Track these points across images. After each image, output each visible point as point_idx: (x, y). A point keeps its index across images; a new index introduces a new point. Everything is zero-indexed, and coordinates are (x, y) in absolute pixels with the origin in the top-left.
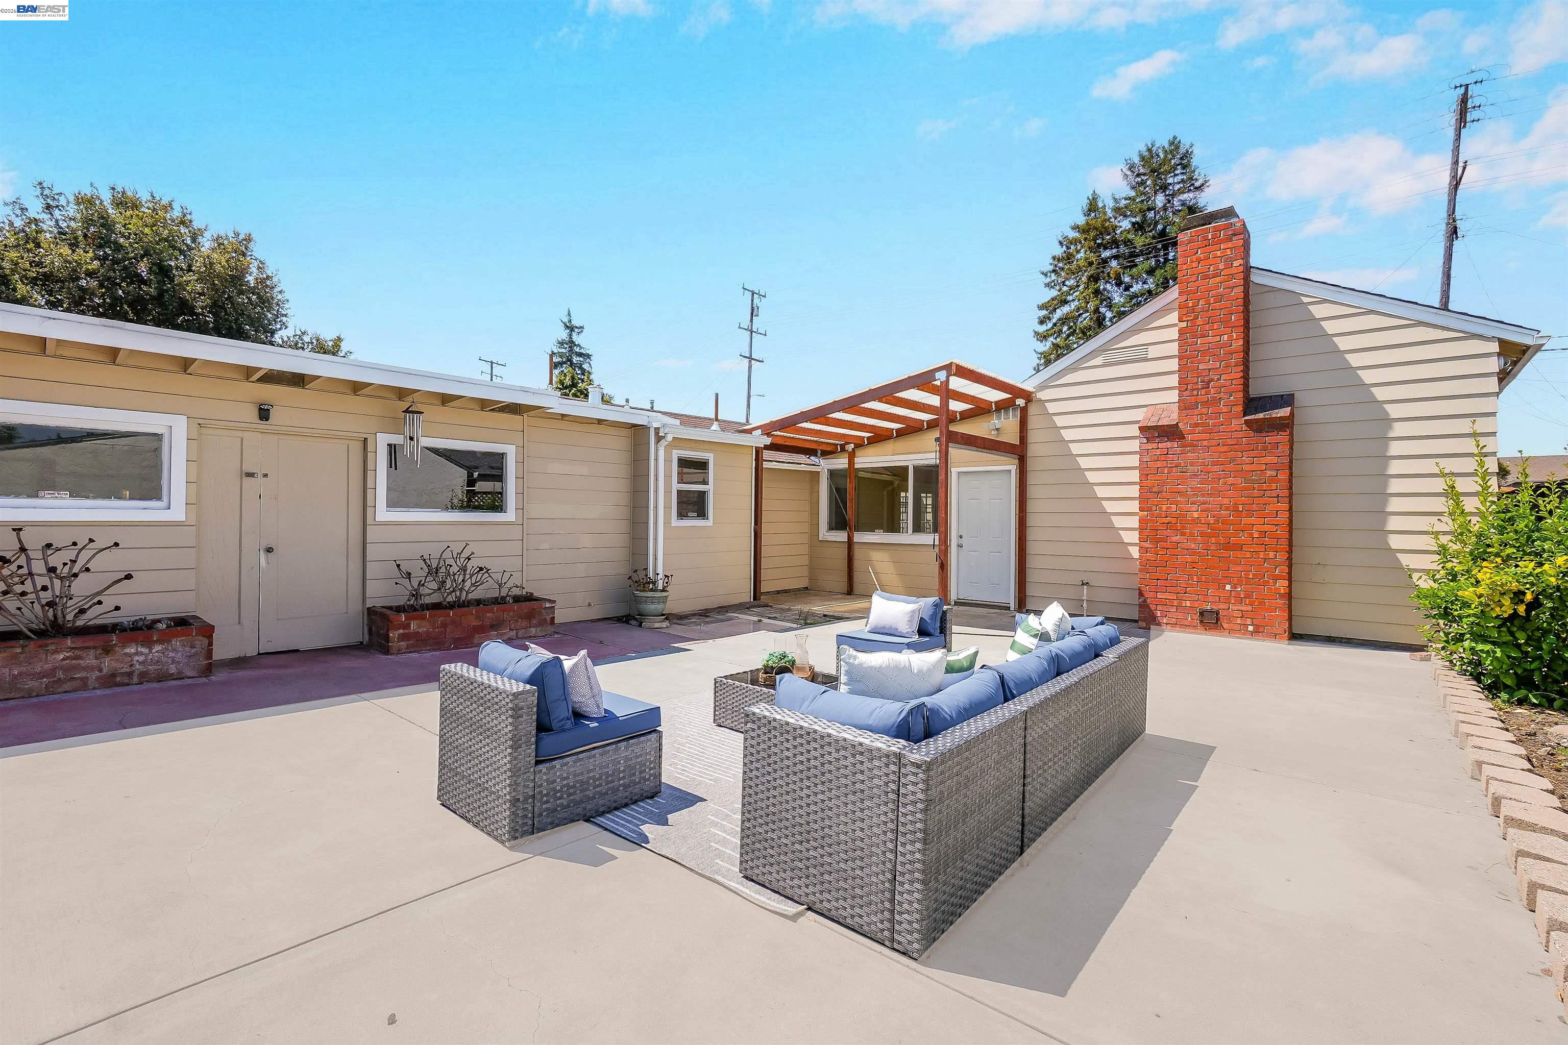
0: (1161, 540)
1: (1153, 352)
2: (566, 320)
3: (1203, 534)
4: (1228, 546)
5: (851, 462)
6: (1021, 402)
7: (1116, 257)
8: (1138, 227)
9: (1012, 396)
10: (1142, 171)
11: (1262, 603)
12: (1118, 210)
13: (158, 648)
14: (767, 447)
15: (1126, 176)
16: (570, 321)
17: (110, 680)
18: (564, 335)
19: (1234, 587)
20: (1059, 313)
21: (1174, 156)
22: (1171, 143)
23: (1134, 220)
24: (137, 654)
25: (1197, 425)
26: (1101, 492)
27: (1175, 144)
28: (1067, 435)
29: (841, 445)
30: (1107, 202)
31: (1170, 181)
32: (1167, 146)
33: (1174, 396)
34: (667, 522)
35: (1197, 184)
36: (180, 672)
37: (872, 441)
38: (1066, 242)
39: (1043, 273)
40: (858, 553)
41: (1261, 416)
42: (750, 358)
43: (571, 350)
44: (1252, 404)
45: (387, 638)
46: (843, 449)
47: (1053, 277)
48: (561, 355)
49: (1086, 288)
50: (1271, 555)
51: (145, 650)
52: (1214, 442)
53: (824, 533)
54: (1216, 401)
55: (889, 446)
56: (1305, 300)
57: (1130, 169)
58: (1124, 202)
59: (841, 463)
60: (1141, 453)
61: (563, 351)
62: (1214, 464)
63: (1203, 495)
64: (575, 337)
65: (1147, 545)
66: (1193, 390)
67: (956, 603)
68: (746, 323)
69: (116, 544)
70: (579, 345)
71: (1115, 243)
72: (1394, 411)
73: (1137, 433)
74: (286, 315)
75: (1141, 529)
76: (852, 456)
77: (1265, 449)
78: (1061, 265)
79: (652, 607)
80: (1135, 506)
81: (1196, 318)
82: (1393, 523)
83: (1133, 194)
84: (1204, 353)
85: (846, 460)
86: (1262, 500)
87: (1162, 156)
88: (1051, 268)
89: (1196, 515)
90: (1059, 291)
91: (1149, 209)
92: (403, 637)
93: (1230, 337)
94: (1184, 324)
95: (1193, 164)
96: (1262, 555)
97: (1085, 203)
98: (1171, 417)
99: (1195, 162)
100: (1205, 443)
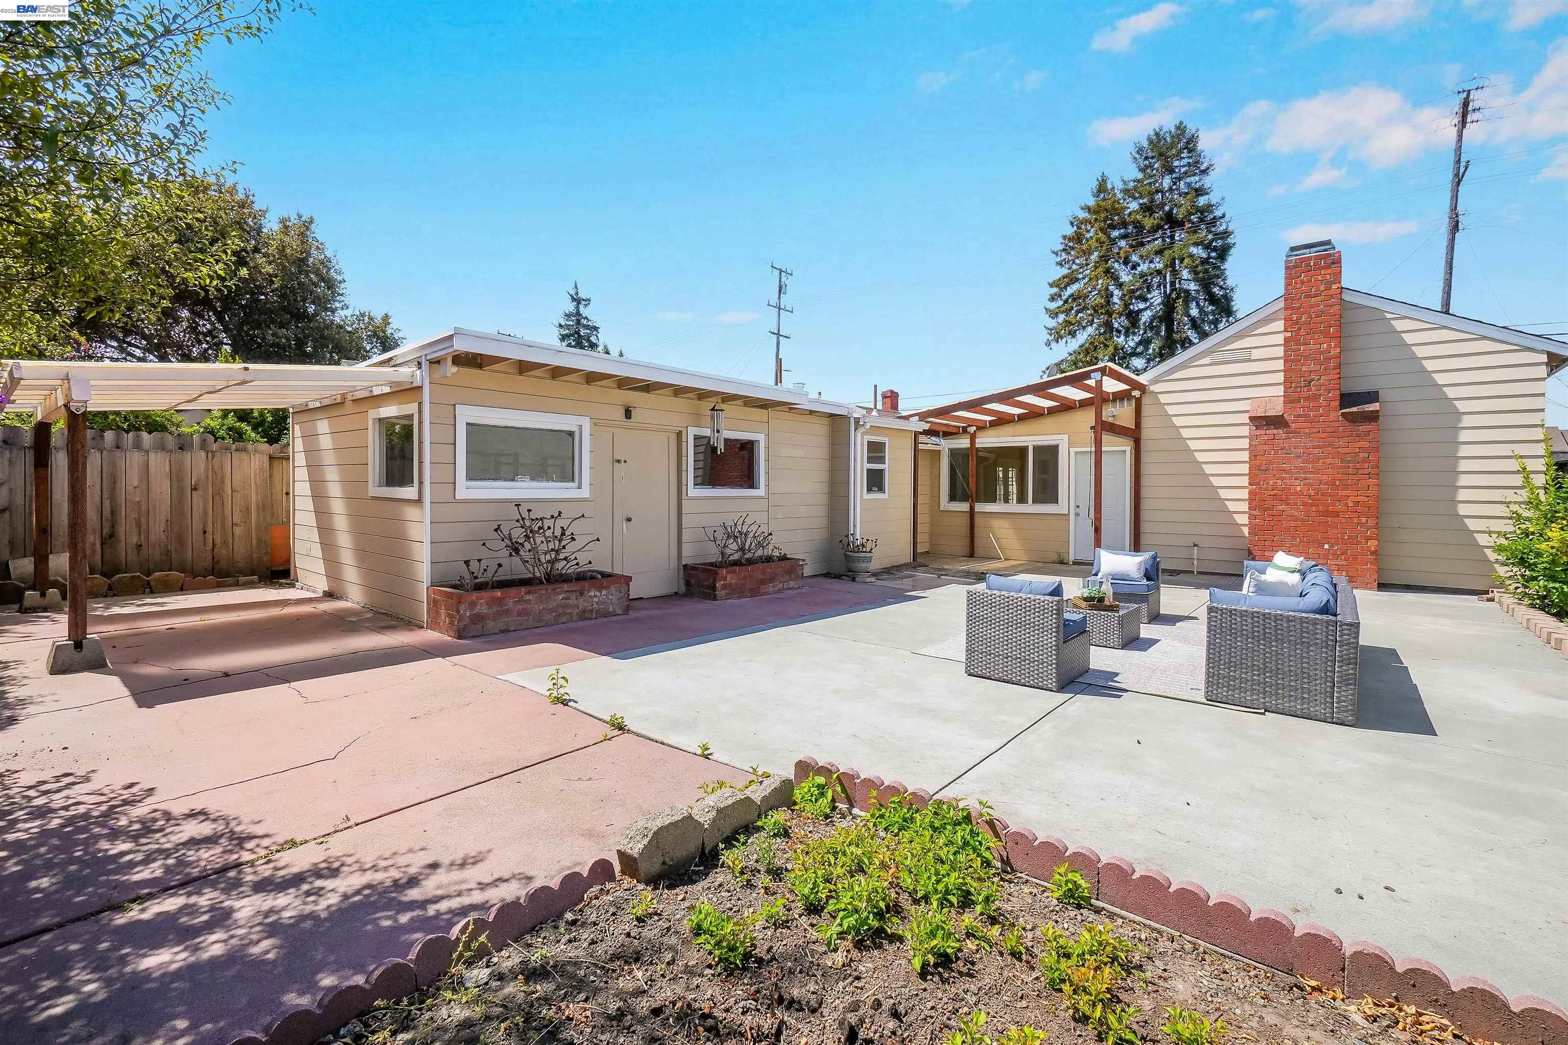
0: (1268, 509)
1: (1255, 354)
2: (573, 292)
3: (1305, 504)
4: (1327, 514)
5: (973, 442)
6: (1136, 393)
7: (1124, 237)
8: (1148, 209)
9: (1128, 387)
10: (1150, 154)
11: (1355, 559)
12: (1126, 191)
13: (604, 592)
14: (926, 433)
15: (1135, 158)
16: (577, 294)
17: (584, 615)
18: (571, 307)
19: (1332, 546)
20: (1070, 290)
21: (1180, 140)
22: (1178, 128)
23: (1141, 201)
24: (595, 596)
25: (1299, 416)
26: (1208, 469)
27: (1181, 128)
28: (1178, 421)
29: (963, 427)
30: (1115, 183)
31: (1176, 163)
32: (1173, 131)
33: (1280, 391)
34: (862, 496)
35: (1202, 168)
36: (614, 611)
37: (993, 424)
38: (1077, 223)
39: (1053, 252)
40: (978, 521)
41: (1355, 409)
42: (778, 334)
43: (578, 322)
44: (1347, 399)
45: (714, 588)
46: (965, 430)
47: (1064, 256)
48: (568, 327)
49: (1096, 267)
50: (1364, 520)
51: (598, 594)
52: (1315, 430)
53: (945, 503)
54: (1316, 397)
55: (1009, 429)
56: (1388, 316)
57: (1138, 152)
58: (1132, 184)
59: (963, 443)
60: (1251, 438)
61: (571, 323)
62: (1314, 447)
63: (1305, 473)
64: (582, 309)
65: (1256, 513)
66: (1296, 387)
67: (1074, 563)
68: (774, 301)
69: (583, 516)
70: (586, 318)
71: (1124, 224)
72: (1462, 406)
73: (1248, 421)
74: (342, 295)
75: (1251, 500)
76: (973, 437)
77: (1358, 435)
78: (1071, 244)
79: (862, 566)
80: (1245, 481)
81: (1299, 329)
82: (1462, 495)
83: (1140, 176)
84: (1307, 358)
85: (968, 441)
86: (1355, 477)
87: (1168, 139)
88: (1062, 247)
89: (1299, 489)
90: (1070, 269)
91: (1157, 192)
92: (724, 587)
93: (1329, 346)
94: (1289, 334)
95: (1199, 148)
96: (1355, 520)
97: (1094, 184)
98: (1277, 409)
99: (1200, 146)
100: (1307, 430)
